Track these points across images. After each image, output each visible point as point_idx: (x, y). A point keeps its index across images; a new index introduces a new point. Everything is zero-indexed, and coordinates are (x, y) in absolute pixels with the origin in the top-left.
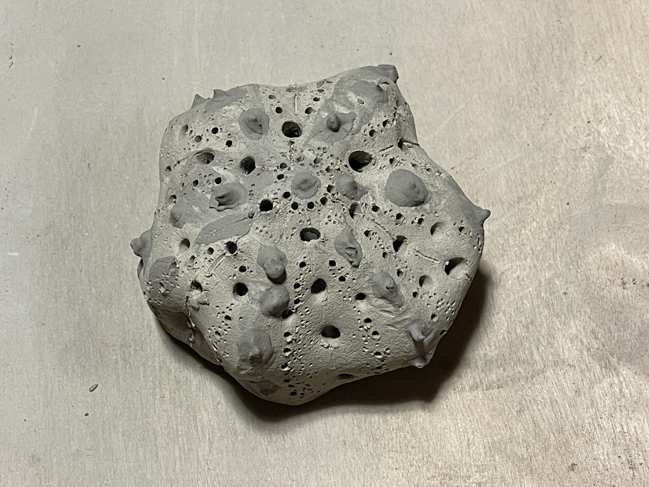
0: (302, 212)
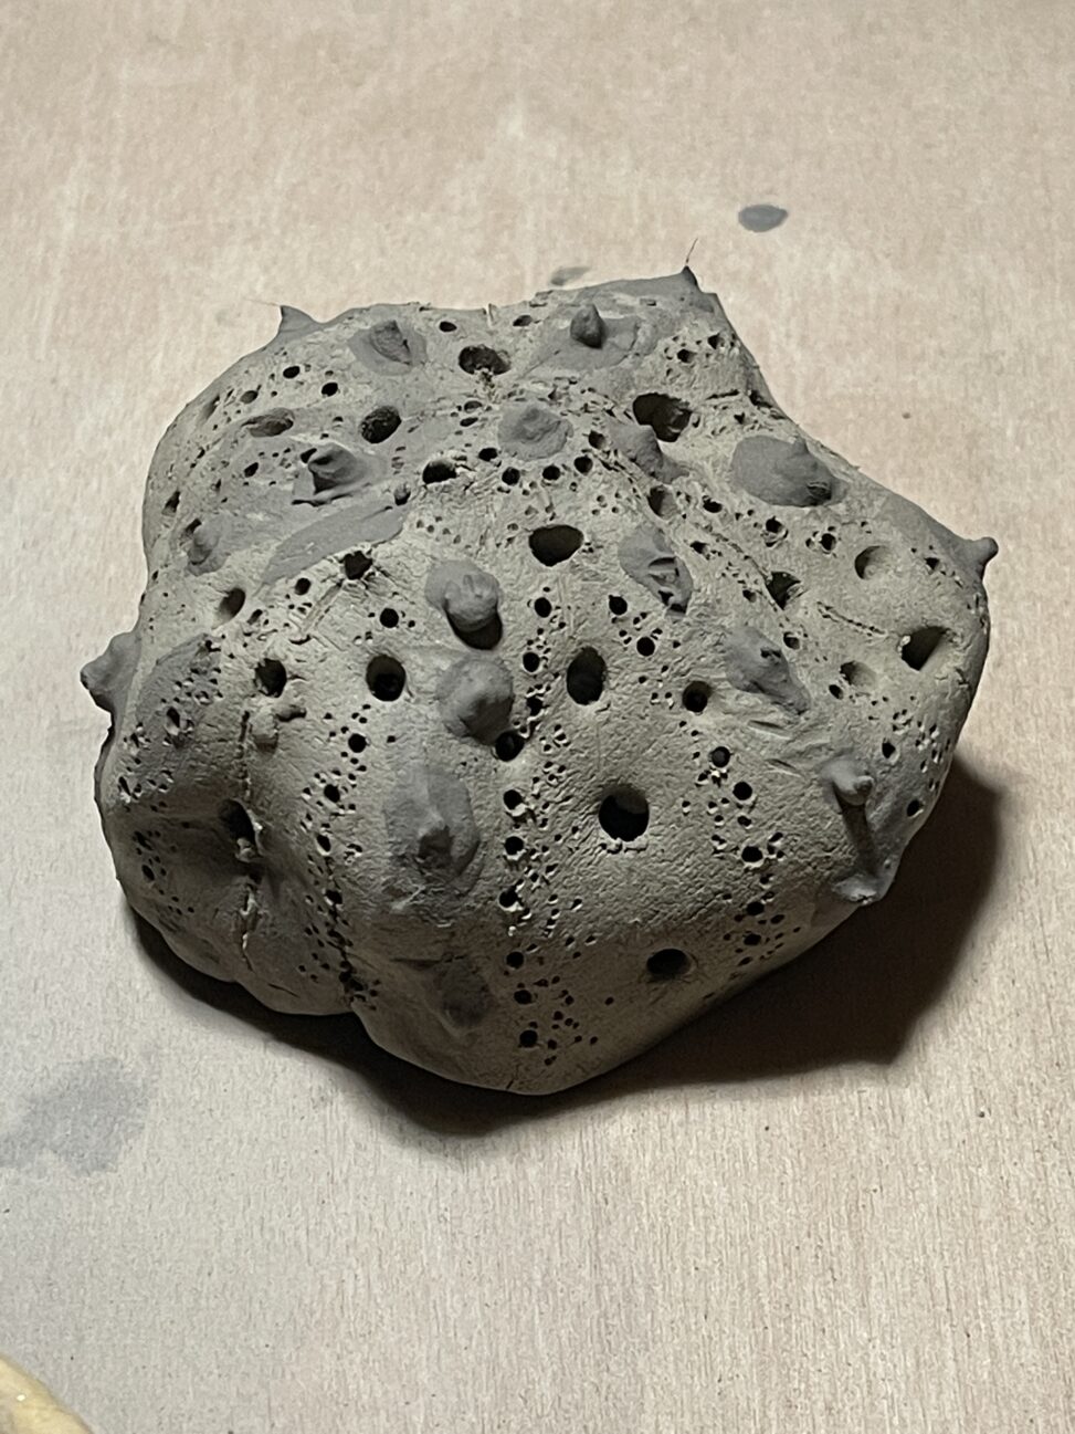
0: (532, 491)
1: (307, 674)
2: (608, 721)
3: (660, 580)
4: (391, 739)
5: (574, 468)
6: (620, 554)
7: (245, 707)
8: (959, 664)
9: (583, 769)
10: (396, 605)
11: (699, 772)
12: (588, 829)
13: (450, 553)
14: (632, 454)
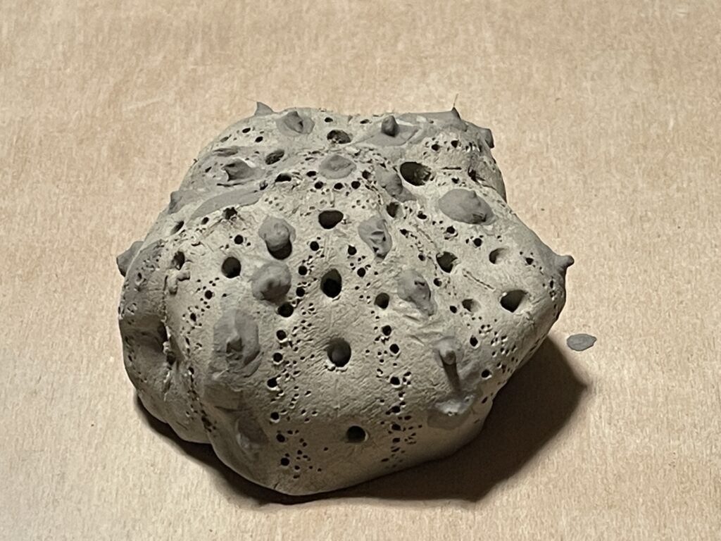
0: (326, 193)
1: (194, 260)
2: (337, 306)
3: (374, 241)
4: (225, 295)
5: (350, 186)
6: (359, 227)
7: (166, 274)
8: (530, 310)
9: (321, 327)
10: (244, 234)
11: (376, 336)
12: (320, 358)
13: (276, 215)
14: (384, 185)
